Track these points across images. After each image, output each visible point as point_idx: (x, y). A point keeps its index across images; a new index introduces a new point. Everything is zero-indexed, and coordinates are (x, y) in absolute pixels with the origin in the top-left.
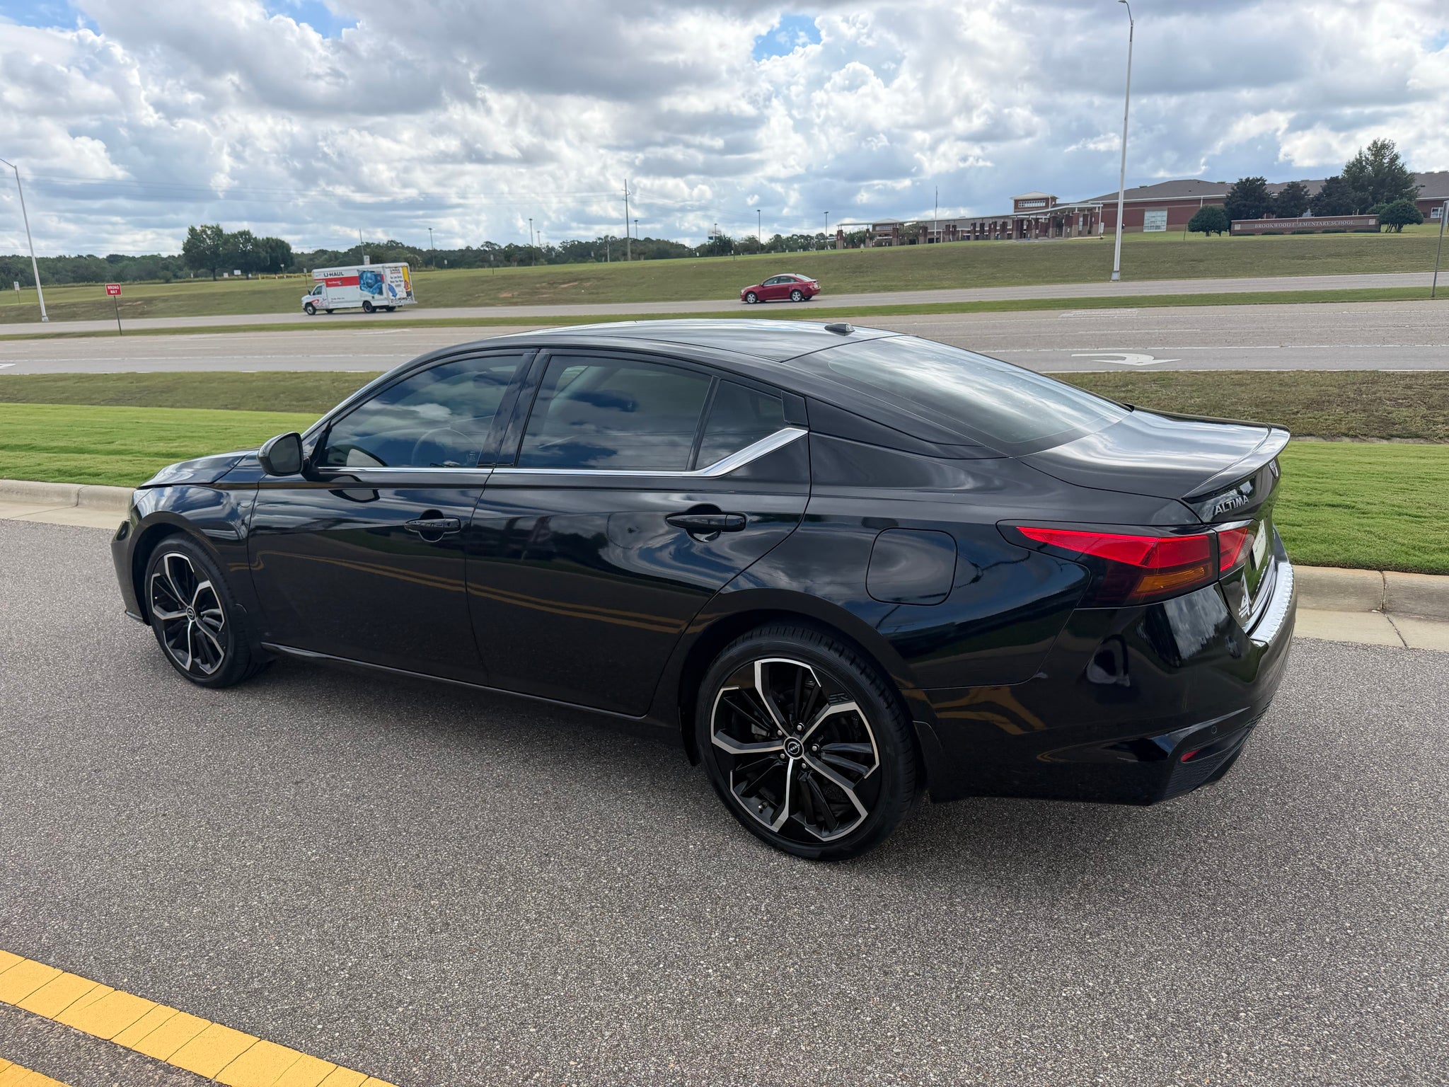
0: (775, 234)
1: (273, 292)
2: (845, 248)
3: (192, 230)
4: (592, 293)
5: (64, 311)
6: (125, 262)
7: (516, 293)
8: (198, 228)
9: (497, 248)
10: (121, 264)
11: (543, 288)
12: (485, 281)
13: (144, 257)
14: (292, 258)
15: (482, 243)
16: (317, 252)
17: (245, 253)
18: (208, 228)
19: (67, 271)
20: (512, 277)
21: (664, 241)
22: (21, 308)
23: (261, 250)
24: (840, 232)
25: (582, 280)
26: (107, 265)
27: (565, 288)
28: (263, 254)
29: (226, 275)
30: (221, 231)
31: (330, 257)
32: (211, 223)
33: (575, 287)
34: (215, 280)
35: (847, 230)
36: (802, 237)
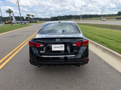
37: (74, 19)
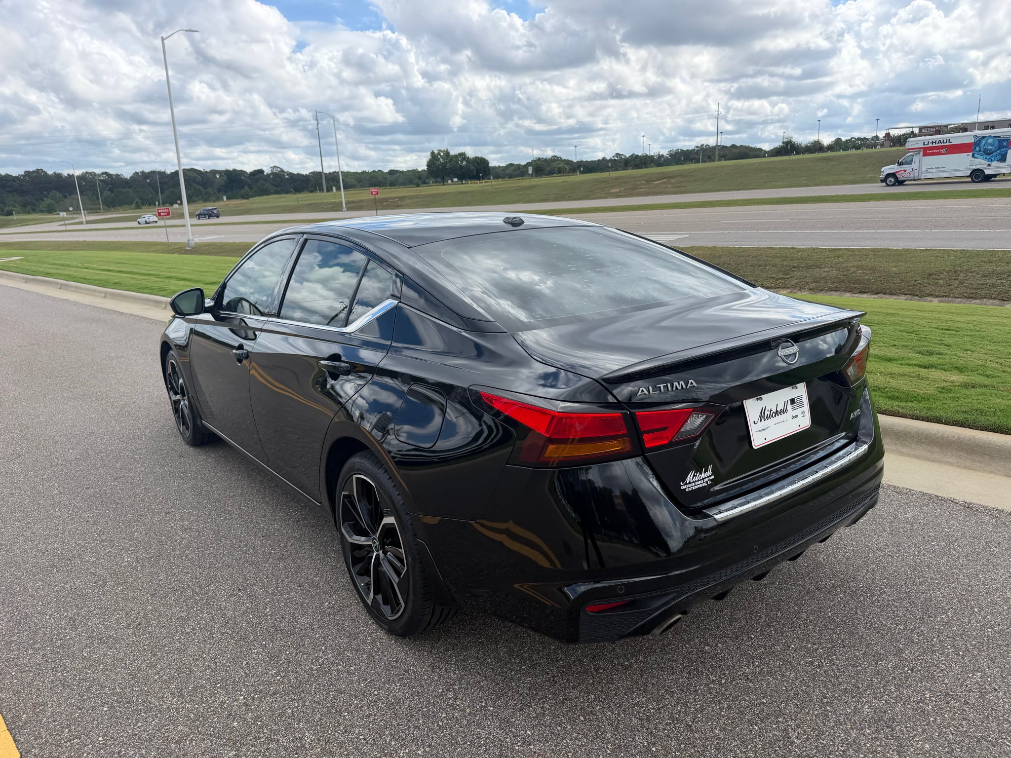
0: (836, 138)
1: (472, 192)
2: (891, 146)
3: (433, 153)
4: (676, 187)
5: (356, 204)
6: (398, 174)
7: (622, 189)
8: (436, 152)
9: (623, 157)
10: (396, 176)
11: (641, 184)
12: (604, 181)
13: (408, 171)
14: (489, 170)
15: (613, 155)
16: (508, 165)
17: (461, 167)
18: (442, 151)
19: (366, 180)
20: (622, 178)
21: (745, 147)
22: (334, 203)
23: (471, 165)
24: (888, 135)
25: (670, 177)
26: (388, 176)
27: (657, 184)
28: (472, 167)
29: (450, 182)
30: (449, 153)
31: (515, 168)
32: (443, 148)
33: (664, 183)
34: (444, 185)
35: (894, 133)
36: (859, 139)
37: (91, 210)
